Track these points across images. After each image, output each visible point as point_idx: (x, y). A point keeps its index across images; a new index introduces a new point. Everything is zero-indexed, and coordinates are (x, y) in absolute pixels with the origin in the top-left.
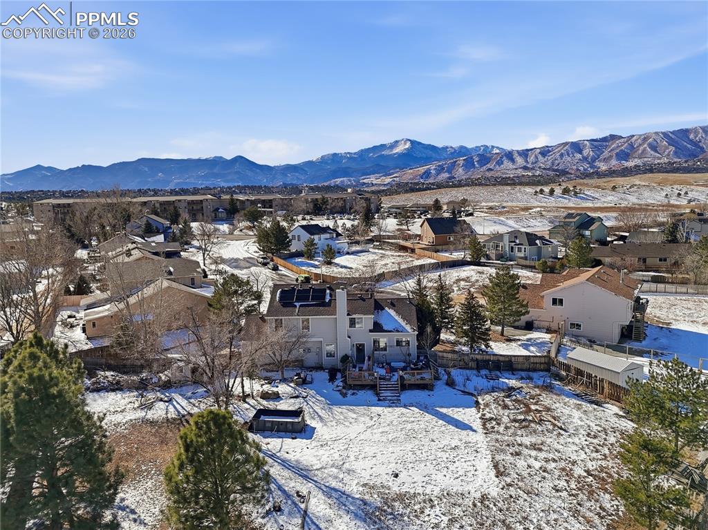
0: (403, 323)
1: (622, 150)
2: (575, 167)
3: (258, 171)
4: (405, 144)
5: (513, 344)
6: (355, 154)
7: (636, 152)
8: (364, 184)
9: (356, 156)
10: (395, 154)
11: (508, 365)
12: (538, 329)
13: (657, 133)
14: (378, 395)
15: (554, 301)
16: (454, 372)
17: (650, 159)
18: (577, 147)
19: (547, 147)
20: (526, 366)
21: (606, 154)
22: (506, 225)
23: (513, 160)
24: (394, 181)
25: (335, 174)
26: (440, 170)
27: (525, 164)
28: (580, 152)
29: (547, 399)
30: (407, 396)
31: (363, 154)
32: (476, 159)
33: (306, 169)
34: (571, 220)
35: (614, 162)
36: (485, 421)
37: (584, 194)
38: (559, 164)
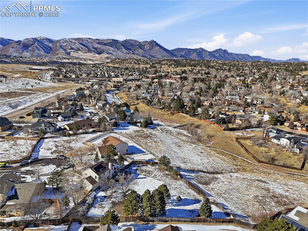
34: (39, 110)
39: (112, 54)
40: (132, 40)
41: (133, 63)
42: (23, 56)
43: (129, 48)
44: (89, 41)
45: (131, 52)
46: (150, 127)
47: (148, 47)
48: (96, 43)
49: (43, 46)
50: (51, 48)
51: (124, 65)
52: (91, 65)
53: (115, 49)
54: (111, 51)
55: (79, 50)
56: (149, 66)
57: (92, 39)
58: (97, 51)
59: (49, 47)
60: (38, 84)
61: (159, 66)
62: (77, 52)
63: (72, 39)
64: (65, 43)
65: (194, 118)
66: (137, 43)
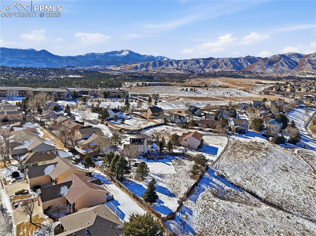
0: (157, 146)
1: (214, 64)
2: (196, 70)
3: (54, 58)
4: (126, 52)
5: (177, 150)
6: (103, 54)
7: (219, 65)
8: (108, 69)
9: (103, 55)
10: (122, 56)
11: (176, 154)
12: (182, 146)
13: (227, 59)
14: (154, 160)
15: (185, 140)
16: (167, 156)
17: (224, 69)
18: (197, 61)
19: (186, 60)
20: (179, 154)
21: (208, 65)
22: (172, 106)
23: (172, 65)
24: (122, 69)
25: (93, 63)
26: (142, 66)
27: (177, 67)
28: (199, 64)
29: (183, 160)
30: (159, 160)
31: (107, 54)
32: (157, 63)
33: (79, 59)
34: (191, 108)
35: (211, 69)
36: (173, 164)
37: (197, 91)
38: (190, 68)
42: (265, 72)
50: (297, 63)
60: (238, 93)
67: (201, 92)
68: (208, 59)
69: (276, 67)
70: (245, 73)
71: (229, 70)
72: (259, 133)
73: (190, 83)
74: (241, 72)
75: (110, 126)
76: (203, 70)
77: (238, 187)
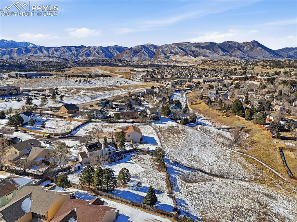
0: (113, 148)
1: (87, 53)
2: (70, 58)
7: (92, 54)
13: (98, 47)
14: (116, 162)
15: (129, 136)
17: (97, 57)
18: (70, 49)
19: (57, 47)
20: (132, 151)
21: (81, 53)
22: (79, 100)
23: (42, 52)
27: (48, 54)
28: (71, 51)
29: (140, 156)
32: (23, 49)
34: (103, 101)
35: (85, 57)
37: (90, 81)
38: (63, 56)
39: (208, 56)
40: (231, 42)
41: (223, 64)
42: (132, 60)
43: (226, 50)
44: (188, 45)
45: (228, 54)
46: (190, 125)
47: (248, 48)
48: (194, 47)
49: (149, 51)
50: (154, 53)
51: (213, 67)
52: (182, 67)
53: (211, 52)
54: (207, 54)
55: (177, 53)
56: (240, 67)
57: (190, 43)
58: (194, 54)
59: (153, 52)
60: (126, 82)
61: (251, 67)
62: (175, 56)
63: (173, 44)
64: (166, 48)
65: (249, 122)
66: (236, 45)
67: (95, 82)
68: (79, 47)
69: (140, 56)
70: (117, 61)
71: (102, 58)
72: (168, 117)
73: (71, 72)
74: (113, 61)
75: (30, 133)
76: (77, 58)
77: (191, 168)
